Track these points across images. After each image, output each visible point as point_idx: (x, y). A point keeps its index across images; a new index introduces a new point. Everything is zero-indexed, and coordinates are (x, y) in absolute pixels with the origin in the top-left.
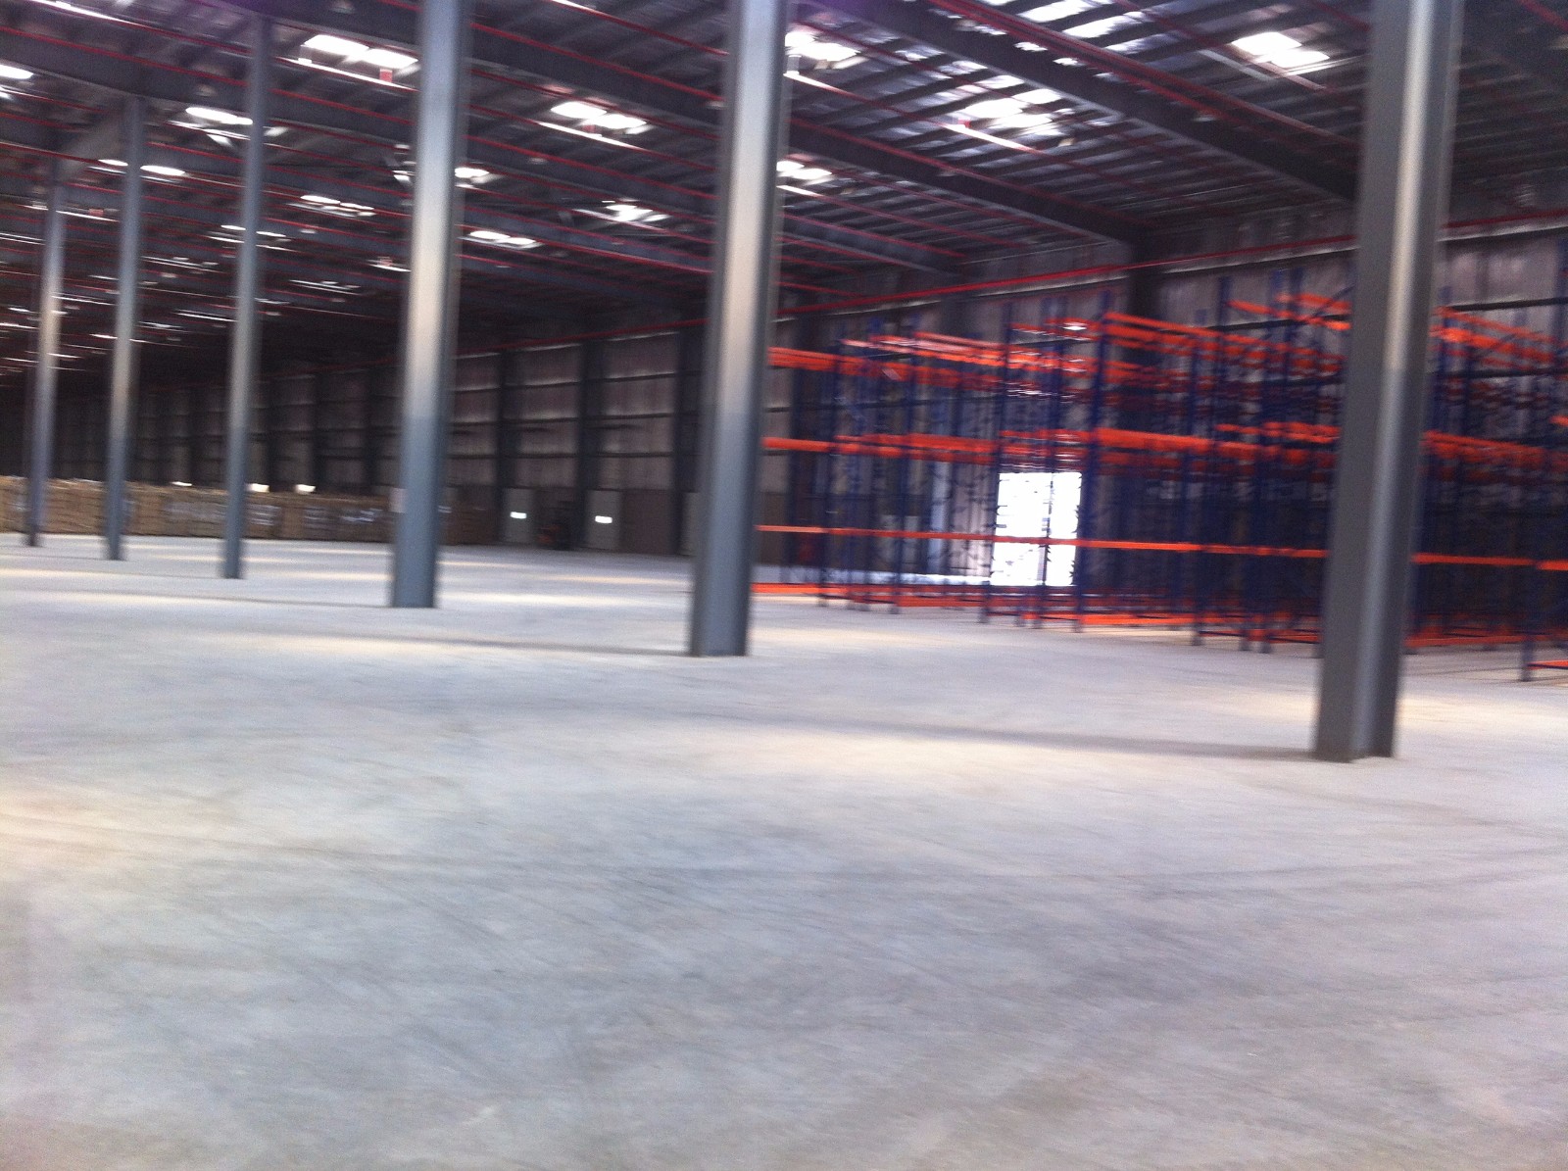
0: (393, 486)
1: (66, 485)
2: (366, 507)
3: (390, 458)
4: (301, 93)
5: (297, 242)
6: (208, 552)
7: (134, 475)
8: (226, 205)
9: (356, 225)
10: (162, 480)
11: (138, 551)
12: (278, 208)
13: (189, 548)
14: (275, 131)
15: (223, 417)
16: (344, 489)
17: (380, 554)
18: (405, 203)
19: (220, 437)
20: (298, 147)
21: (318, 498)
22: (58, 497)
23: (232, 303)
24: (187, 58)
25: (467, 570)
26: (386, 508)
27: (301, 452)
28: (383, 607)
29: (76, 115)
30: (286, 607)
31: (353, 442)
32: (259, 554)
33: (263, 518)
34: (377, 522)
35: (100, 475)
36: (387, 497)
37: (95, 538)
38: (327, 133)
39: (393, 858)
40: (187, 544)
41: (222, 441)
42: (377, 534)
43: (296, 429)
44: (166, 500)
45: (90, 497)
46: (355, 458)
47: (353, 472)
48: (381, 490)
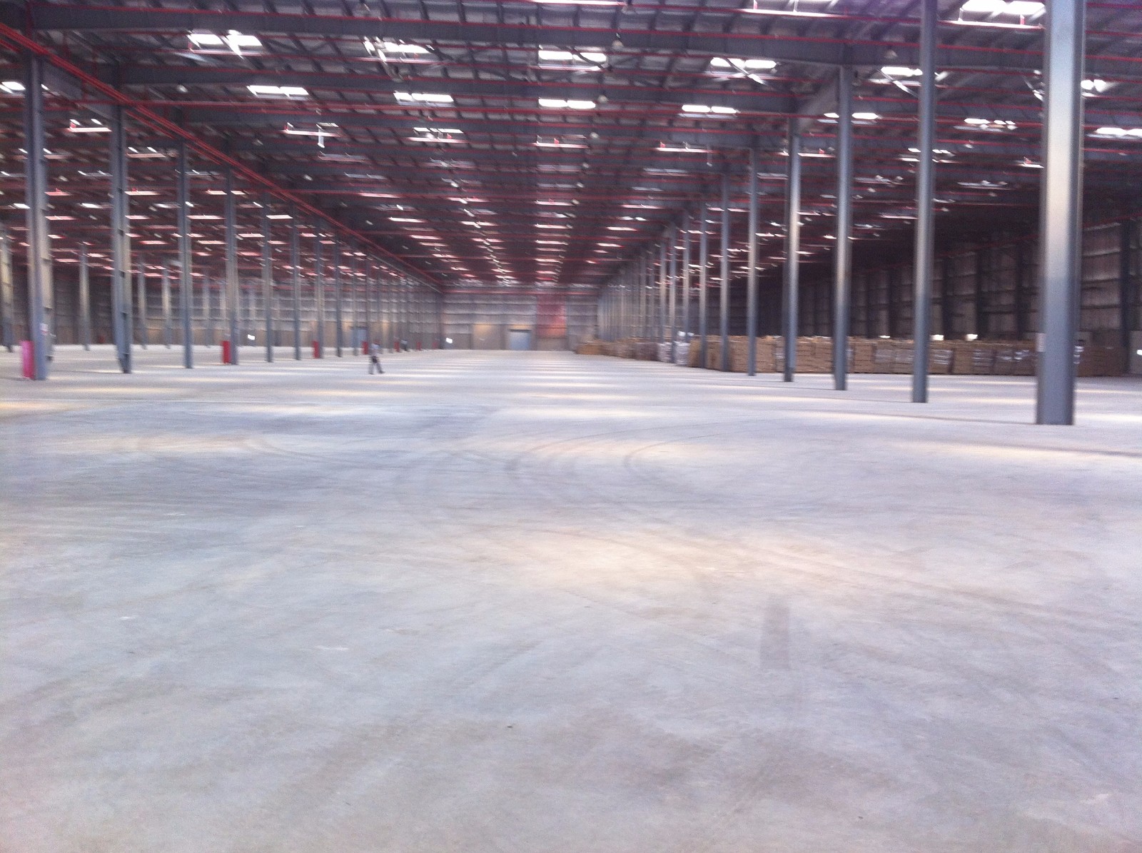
0: (1037, 332)
1: (807, 341)
2: (1018, 349)
3: (1035, 311)
4: (958, 44)
5: (960, 155)
6: (904, 384)
7: (851, 331)
8: (909, 135)
9: (1005, 137)
10: (872, 334)
11: (856, 384)
12: (946, 132)
13: (891, 382)
14: (941, 76)
15: (912, 287)
16: (1001, 336)
17: (1029, 384)
18: (1041, 115)
19: (911, 302)
20: (958, 85)
21: (979, 343)
22: (804, 348)
23: (914, 205)
24: (877, 34)
25: (1099, 396)
26: (1033, 349)
27: (969, 309)
28: (1031, 424)
29: (807, 86)
30: (959, 423)
31: (1007, 300)
32: (937, 384)
33: (942, 359)
34: (1025, 360)
35: (831, 333)
36: (1034, 341)
37: (829, 375)
38: (978, 71)
39: (1037, 607)
40: (890, 379)
41: (911, 305)
42: (1027, 369)
43: (964, 293)
44: (874, 348)
45: (825, 348)
46: (1010, 313)
47: (1008, 323)
48: (1028, 335)
